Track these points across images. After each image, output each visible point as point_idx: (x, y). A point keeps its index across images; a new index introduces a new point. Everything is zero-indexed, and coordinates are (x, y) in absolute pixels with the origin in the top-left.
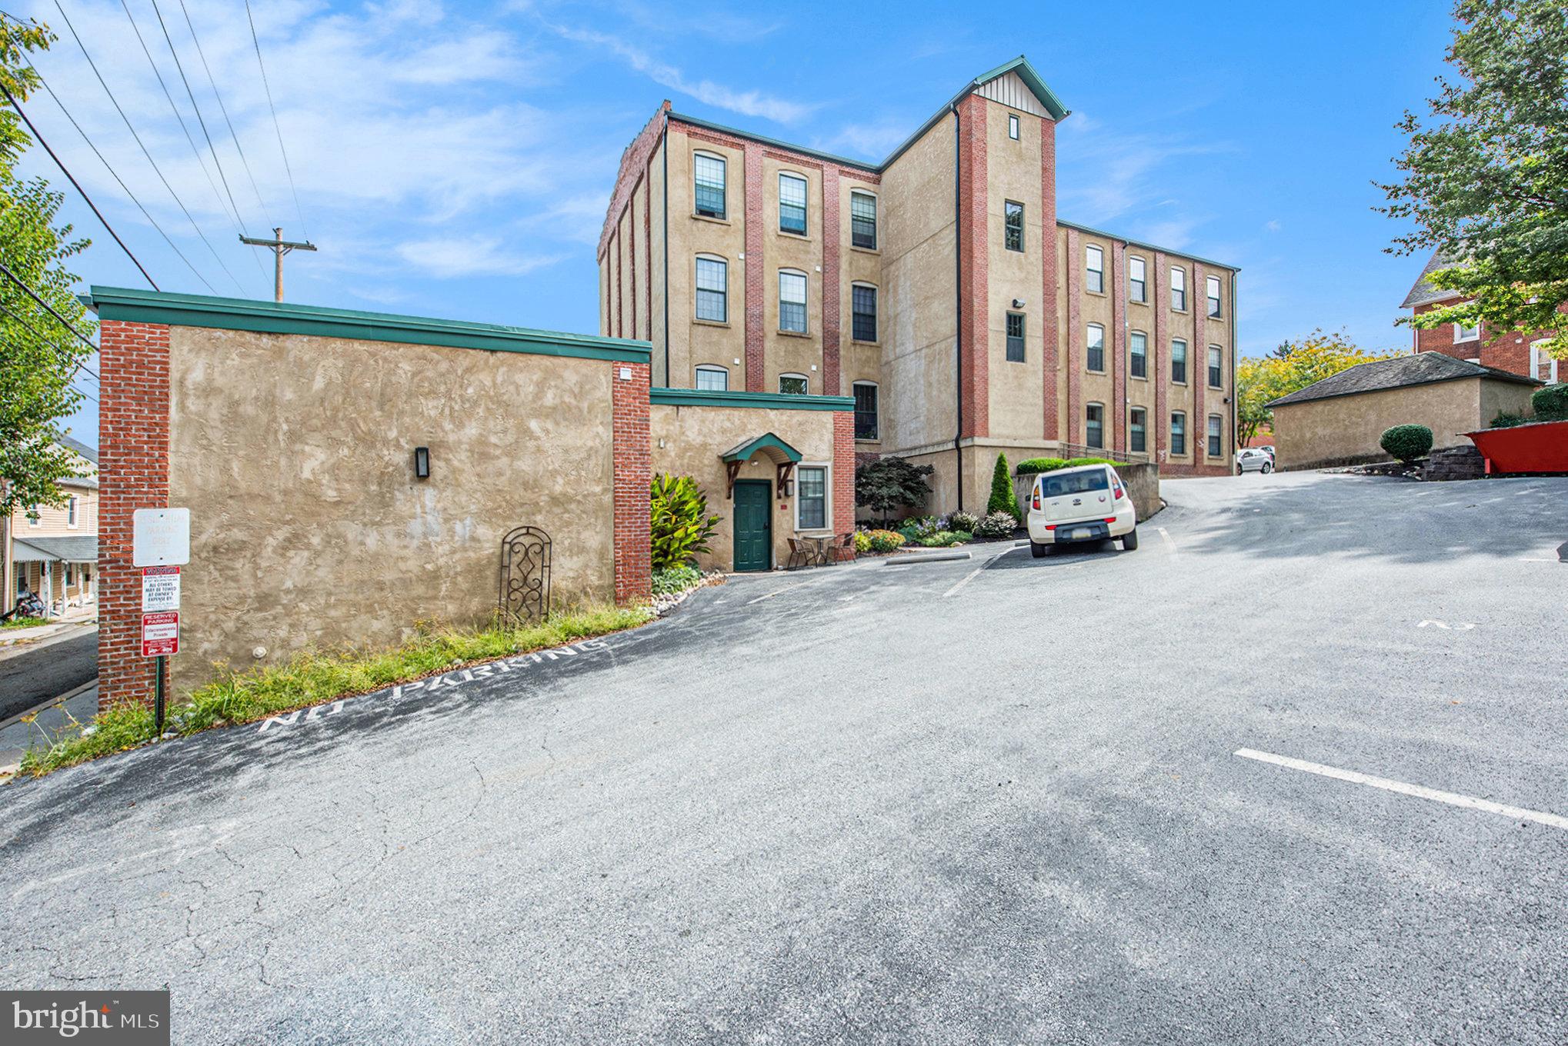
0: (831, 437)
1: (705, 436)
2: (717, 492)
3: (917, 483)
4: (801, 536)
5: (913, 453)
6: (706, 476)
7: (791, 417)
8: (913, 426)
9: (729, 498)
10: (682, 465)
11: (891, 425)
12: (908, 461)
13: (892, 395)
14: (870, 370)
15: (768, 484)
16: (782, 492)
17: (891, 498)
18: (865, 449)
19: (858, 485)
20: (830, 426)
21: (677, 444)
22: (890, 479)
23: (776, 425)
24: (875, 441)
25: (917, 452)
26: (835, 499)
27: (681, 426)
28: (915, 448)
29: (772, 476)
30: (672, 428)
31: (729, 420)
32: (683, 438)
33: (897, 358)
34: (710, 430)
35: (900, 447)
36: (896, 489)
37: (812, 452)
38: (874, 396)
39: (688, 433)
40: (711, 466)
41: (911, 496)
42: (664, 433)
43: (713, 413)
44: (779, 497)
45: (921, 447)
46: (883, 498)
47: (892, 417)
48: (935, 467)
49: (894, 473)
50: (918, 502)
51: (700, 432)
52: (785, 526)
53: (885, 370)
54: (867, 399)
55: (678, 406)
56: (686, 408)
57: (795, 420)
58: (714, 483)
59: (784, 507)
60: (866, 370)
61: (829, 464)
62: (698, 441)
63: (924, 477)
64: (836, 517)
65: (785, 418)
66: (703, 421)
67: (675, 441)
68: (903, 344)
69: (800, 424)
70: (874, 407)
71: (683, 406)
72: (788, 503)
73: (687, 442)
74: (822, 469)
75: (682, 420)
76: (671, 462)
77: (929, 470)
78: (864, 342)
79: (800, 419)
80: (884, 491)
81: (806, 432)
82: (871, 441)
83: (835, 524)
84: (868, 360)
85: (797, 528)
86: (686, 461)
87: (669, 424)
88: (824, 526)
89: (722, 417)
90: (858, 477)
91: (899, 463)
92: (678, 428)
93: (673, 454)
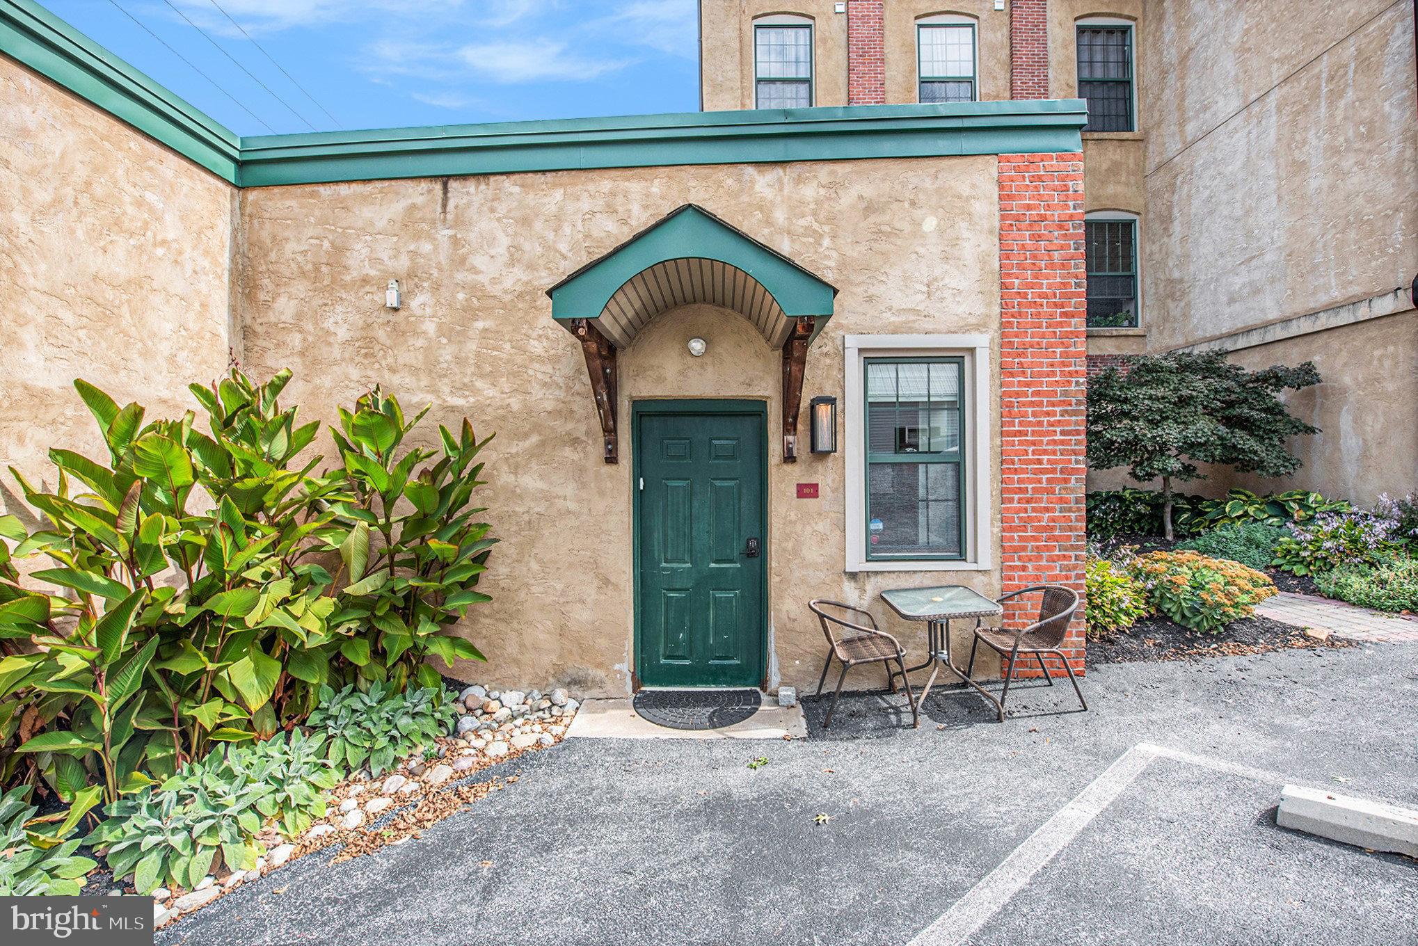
0: (991, 246)
1: (531, 267)
2: (575, 441)
3: (1267, 410)
4: (872, 587)
5: (1242, 343)
6: (537, 392)
7: (835, 186)
8: (1238, 282)
9: (611, 459)
10: (459, 360)
11: (1174, 290)
12: (1230, 361)
13: (1177, 228)
14: (1120, 189)
15: (754, 411)
16: (799, 442)
17: (1190, 447)
18: (1108, 348)
19: (1095, 419)
20: (986, 208)
21: (445, 294)
22: (1183, 402)
23: (780, 216)
24: (1132, 331)
25: (1255, 339)
26: (1004, 462)
27: (455, 241)
28: (1248, 331)
29: (767, 388)
30: (426, 247)
31: (610, 210)
32: (460, 276)
33: (1188, 146)
34: (548, 248)
35: (1199, 334)
36: (1203, 428)
37: (917, 300)
38: (1128, 241)
39: (478, 261)
40: (555, 360)
41: (1252, 443)
42: (404, 263)
43: (558, 194)
44: (789, 458)
45: (1266, 326)
46: (1163, 449)
47: (1176, 274)
48: (1321, 370)
49: (1199, 386)
50: (1271, 459)
51: (514, 256)
52: (812, 553)
53: (1157, 182)
54: (1113, 250)
55: (445, 179)
56: (471, 186)
57: (848, 198)
58: (564, 413)
59: (807, 491)
60: (1111, 189)
61: (983, 342)
62: (508, 283)
63: (1282, 396)
64: (1007, 526)
65: (810, 192)
66: (525, 222)
67: (436, 288)
68: (1205, 109)
69: (870, 208)
70: (1128, 261)
71: (463, 177)
72: (823, 476)
73: (475, 290)
74: (958, 358)
75: (459, 222)
76: (427, 350)
77: (1306, 377)
78: (1105, 135)
79: (869, 191)
80: (1171, 433)
81: (895, 233)
82: (1123, 331)
83: (1005, 549)
84: (1114, 170)
85: (855, 560)
86: (472, 346)
87: (417, 237)
88: (962, 557)
89: (586, 205)
90: (1094, 398)
91: (1210, 366)
92: (445, 245)
93: (430, 327)
